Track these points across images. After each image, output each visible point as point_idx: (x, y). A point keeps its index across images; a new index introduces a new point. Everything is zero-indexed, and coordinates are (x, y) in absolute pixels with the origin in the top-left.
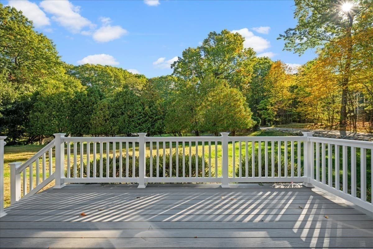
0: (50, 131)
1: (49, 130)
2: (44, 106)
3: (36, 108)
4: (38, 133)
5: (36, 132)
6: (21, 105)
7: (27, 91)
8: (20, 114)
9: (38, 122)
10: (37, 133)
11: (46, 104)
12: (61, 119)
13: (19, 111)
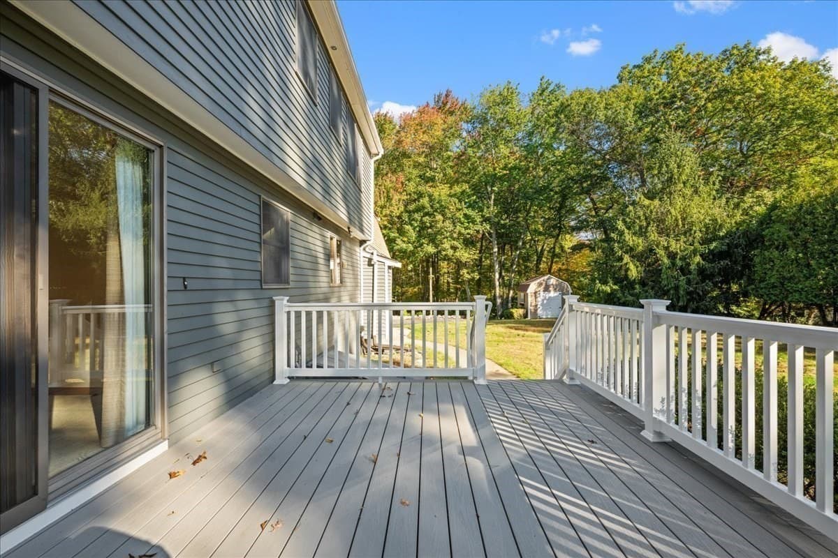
0: (801, 294)
1: (798, 291)
2: (786, 234)
3: (769, 240)
4: (774, 298)
5: (767, 295)
6: (739, 238)
7: (760, 205)
8: (735, 257)
9: (772, 271)
10: (772, 296)
11: (791, 229)
12: (833, 261)
13: (734, 252)
